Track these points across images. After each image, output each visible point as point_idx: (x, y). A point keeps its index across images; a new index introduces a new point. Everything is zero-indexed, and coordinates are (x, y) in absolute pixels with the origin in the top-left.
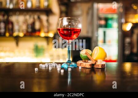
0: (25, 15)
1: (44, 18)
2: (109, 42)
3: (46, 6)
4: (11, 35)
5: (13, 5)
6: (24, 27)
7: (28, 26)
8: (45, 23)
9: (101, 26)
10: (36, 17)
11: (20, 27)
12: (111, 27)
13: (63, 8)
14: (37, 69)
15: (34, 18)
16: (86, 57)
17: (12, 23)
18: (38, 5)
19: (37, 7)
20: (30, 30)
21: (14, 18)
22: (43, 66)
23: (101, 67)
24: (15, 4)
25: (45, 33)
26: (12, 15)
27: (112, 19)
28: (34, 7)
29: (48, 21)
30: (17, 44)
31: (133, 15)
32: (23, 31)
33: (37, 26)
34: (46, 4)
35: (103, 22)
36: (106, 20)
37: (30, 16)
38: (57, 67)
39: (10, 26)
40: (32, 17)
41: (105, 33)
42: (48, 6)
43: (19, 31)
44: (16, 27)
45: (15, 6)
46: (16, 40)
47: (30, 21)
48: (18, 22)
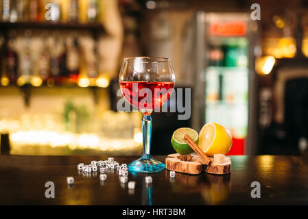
0: (45, 38)
1: (87, 43)
2: (232, 98)
3: (92, 19)
4: (13, 82)
5: (18, 15)
6: (43, 64)
7: (51, 62)
8: (90, 57)
9: (212, 63)
10: (69, 41)
11: (33, 63)
12: (233, 65)
13: (131, 23)
14: (71, 181)
15: (65, 46)
16: (185, 148)
17: (15, 56)
18: (74, 14)
19: (72, 21)
20: (56, 71)
21: (19, 45)
22: (87, 170)
23: (222, 173)
24: (21, 12)
25: (90, 77)
26: (14, 38)
27: (236, 48)
28: (65, 19)
29: (96, 51)
30: (27, 102)
31: (276, 39)
32: (40, 74)
33: (73, 61)
34: (92, 13)
35: (217, 55)
36: (225, 49)
37: (57, 40)
38: (120, 172)
39: (11, 62)
40: (61, 41)
41: (221, 78)
42: (98, 17)
43: (31, 73)
44: (25, 65)
45: (21, 16)
46: (25, 92)
47: (57, 50)
48: (29, 54)
